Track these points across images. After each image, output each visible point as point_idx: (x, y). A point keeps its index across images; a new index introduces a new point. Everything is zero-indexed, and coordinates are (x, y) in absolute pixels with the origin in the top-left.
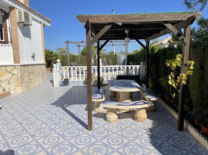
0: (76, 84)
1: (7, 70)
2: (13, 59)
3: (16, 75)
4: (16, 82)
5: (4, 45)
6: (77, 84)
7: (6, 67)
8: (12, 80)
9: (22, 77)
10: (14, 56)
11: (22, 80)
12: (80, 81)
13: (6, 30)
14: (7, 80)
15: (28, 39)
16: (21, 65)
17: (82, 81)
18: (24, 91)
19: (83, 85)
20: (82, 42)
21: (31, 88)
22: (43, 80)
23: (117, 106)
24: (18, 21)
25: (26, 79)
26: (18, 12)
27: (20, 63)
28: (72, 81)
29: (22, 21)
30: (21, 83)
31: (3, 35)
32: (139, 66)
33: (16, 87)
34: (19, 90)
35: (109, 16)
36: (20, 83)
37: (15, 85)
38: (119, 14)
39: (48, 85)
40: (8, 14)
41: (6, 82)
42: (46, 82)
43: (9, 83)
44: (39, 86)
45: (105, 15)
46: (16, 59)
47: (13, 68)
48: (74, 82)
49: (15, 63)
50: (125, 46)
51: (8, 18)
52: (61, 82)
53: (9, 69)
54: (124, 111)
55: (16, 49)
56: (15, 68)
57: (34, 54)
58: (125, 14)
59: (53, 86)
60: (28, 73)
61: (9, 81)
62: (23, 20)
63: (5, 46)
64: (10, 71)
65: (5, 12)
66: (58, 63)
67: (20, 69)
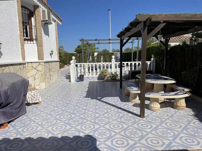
0: (90, 80)
1: (32, 67)
2: (37, 56)
3: (41, 71)
4: (41, 78)
5: (29, 42)
6: (92, 79)
7: (32, 63)
8: (37, 76)
9: (45, 73)
10: (38, 53)
11: (45, 76)
12: (94, 77)
13: (31, 28)
14: (33, 76)
15: (47, 36)
16: (44, 61)
17: (96, 77)
18: (47, 86)
19: (97, 80)
20: (96, 40)
21: (51, 83)
22: (58, 76)
23: (162, 96)
24: (42, 19)
25: (48, 75)
26: (42, 11)
27: (44, 60)
28: (87, 77)
29: (45, 20)
30: (45, 79)
31: (28, 33)
32: (150, 62)
33: (40, 82)
34: (43, 86)
35: (166, 15)
36: (43, 79)
37: (39, 80)
38: (174, 13)
39: (64, 81)
40: (33, 12)
41: (32, 78)
42: (62, 78)
43: (35, 79)
44: (56, 82)
45: (162, 14)
46: (40, 55)
47: (37, 65)
48: (88, 77)
49: (39, 59)
50: (132, 43)
51: (33, 16)
52: (76, 78)
53: (35, 65)
54: (161, 101)
55: (40, 46)
56: (39, 64)
57: (52, 51)
58: (179, 13)
59: (70, 81)
60: (49, 69)
61: (34, 77)
62: (47, 19)
63: (31, 43)
64: (35, 67)
65: (30, 11)
66: (73, 60)
67: (44, 66)
